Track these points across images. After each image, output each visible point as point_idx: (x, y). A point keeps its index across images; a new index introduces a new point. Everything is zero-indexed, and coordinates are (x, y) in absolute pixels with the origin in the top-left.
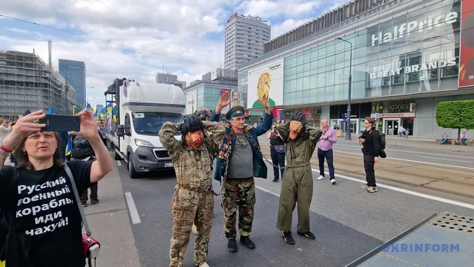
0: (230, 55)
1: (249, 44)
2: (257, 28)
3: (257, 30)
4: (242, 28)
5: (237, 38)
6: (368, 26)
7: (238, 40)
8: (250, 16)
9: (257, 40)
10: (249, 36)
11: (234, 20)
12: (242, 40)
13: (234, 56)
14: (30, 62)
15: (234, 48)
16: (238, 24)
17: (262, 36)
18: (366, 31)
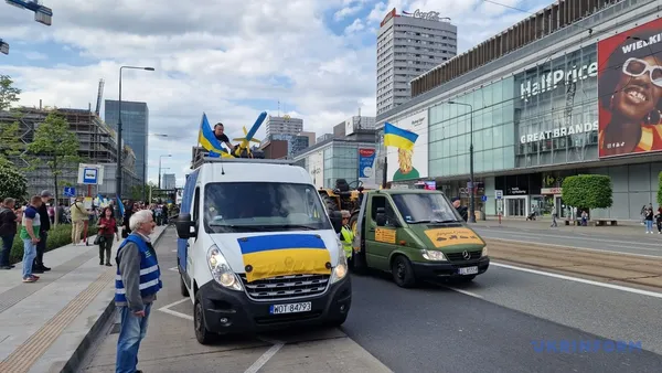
0: (384, 84)
1: (418, 62)
2: (431, 32)
3: (432, 36)
4: (405, 35)
5: (396, 54)
6: (515, 73)
7: (398, 57)
8: (418, 12)
9: (431, 54)
10: (418, 48)
11: (390, 23)
12: (403, 57)
13: (391, 87)
14: (85, 123)
15: (392, 72)
16: (397, 28)
17: (440, 47)
18: (512, 79)
